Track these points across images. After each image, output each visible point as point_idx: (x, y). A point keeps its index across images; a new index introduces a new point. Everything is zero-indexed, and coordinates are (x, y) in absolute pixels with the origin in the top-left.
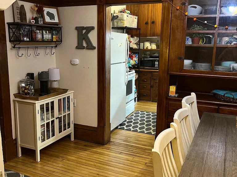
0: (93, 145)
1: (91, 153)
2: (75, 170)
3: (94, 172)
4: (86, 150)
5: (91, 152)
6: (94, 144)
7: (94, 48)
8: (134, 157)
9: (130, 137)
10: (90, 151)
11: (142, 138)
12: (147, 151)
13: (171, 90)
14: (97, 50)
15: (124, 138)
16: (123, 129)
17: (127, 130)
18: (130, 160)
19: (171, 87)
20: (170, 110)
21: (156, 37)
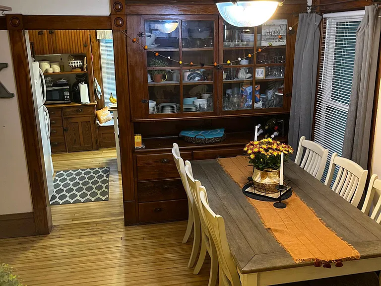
0: (32, 239)
1: (40, 250)
2: (36, 278)
3: (65, 271)
4: (26, 249)
5: (38, 249)
6: (31, 237)
7: (12, 95)
8: (101, 235)
9: (76, 213)
10: (33, 248)
11: (94, 209)
12: (112, 223)
13: (136, 141)
14: (16, 97)
15: (69, 216)
16: (57, 203)
17: (63, 203)
18: (99, 241)
19: (136, 137)
20: (139, 165)
21: (60, 55)
